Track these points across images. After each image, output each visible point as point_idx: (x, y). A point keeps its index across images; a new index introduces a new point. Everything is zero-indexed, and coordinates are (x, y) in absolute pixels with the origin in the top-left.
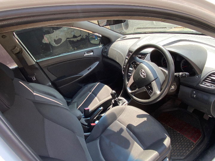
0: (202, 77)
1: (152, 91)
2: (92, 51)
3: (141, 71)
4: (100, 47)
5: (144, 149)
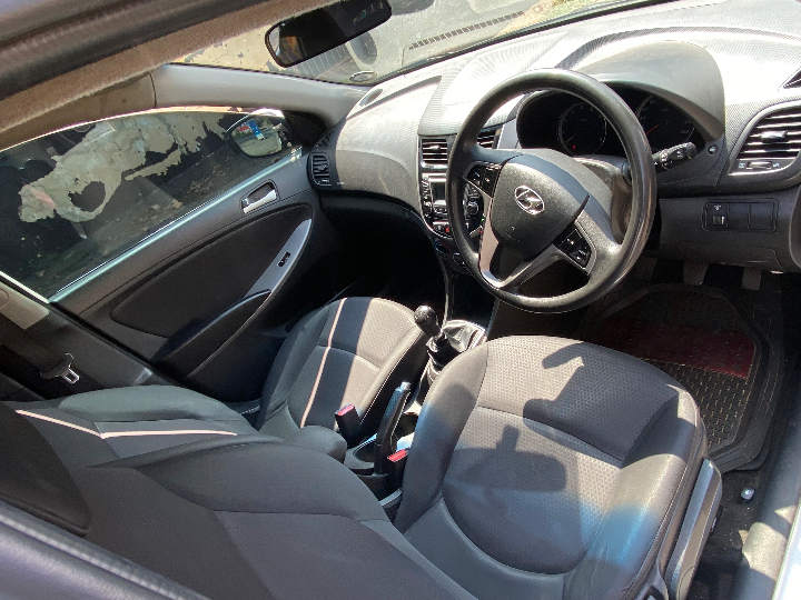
0: (729, 143)
1: (586, 251)
2: (271, 186)
3: (520, 191)
4: (293, 159)
5: (622, 466)
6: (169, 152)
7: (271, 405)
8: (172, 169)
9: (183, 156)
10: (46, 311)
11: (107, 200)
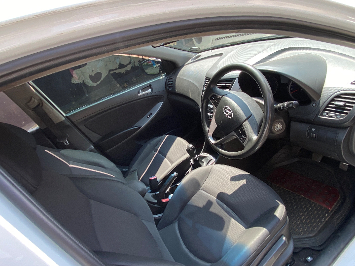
2: (150, 86)
3: (226, 108)
4: (161, 78)
6: (128, 65)
7: (132, 170)
8: (127, 72)
9: (132, 67)
10: (64, 119)
11: (102, 79)
